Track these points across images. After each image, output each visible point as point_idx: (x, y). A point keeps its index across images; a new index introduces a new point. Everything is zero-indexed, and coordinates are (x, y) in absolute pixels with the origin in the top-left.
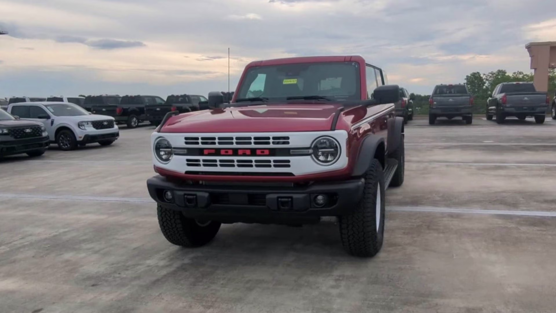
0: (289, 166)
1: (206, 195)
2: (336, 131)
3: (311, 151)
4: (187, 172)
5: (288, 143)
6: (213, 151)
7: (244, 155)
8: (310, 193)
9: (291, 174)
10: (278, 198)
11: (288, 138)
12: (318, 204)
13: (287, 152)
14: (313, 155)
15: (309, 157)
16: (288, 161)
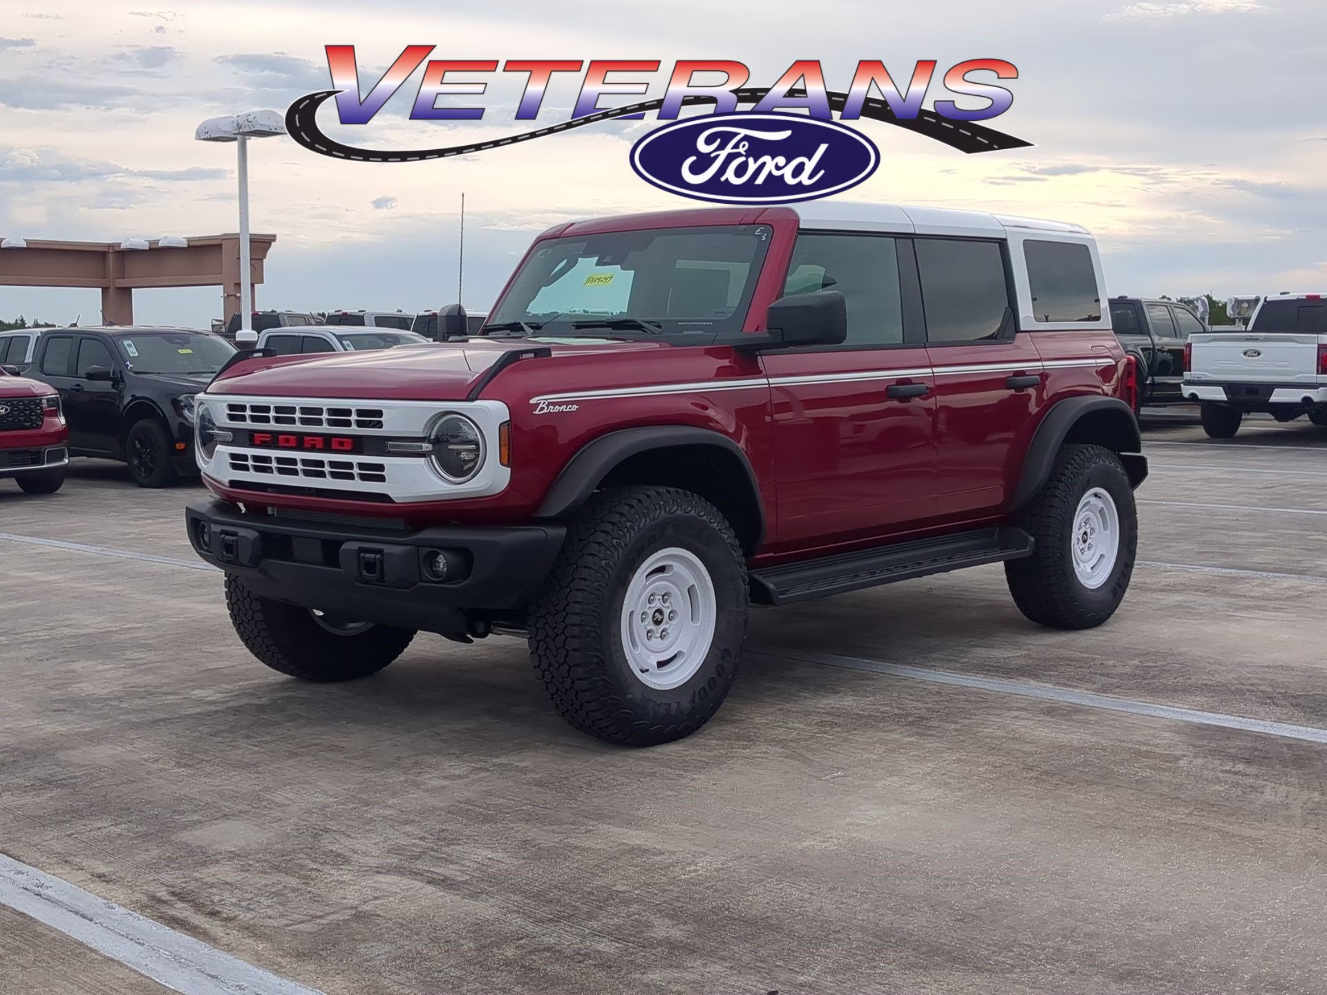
0: (382, 479)
1: (250, 534)
2: (478, 403)
3: (427, 447)
4: (233, 483)
5: (379, 425)
6: (268, 438)
7: (312, 449)
8: (418, 545)
9: (385, 498)
10: (362, 550)
11: (379, 413)
12: (436, 574)
13: (381, 446)
14: (433, 457)
15: (422, 460)
16: (381, 467)
